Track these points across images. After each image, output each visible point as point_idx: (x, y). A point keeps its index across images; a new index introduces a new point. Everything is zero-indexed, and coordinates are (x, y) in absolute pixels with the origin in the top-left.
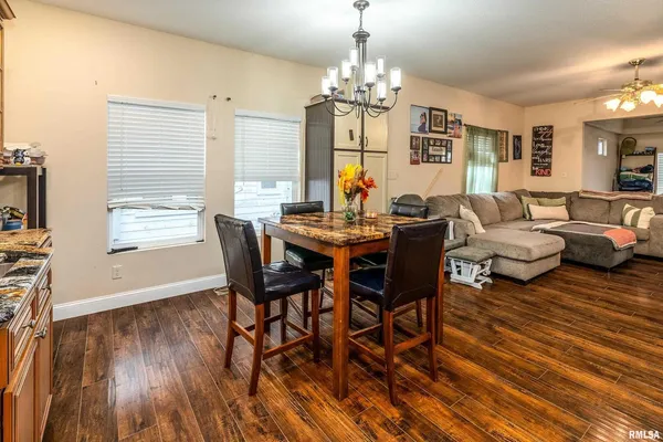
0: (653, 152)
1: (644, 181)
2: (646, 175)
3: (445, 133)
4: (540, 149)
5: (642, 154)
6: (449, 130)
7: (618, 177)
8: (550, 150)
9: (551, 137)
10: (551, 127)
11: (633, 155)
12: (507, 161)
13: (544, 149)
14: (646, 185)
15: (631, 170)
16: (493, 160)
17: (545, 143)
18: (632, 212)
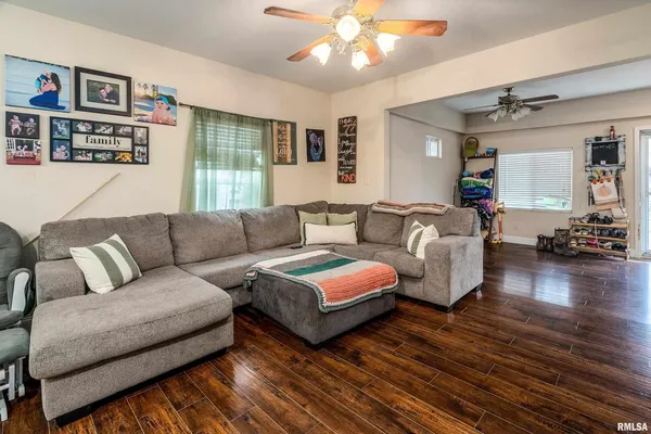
0: (493, 154)
1: (483, 187)
2: (485, 181)
3: (128, 114)
4: (345, 148)
5: (483, 157)
6: (136, 111)
7: (460, 183)
8: (354, 149)
9: (355, 131)
10: (354, 118)
11: (474, 157)
12: (294, 162)
13: (349, 147)
14: (485, 192)
15: (472, 176)
16: (259, 160)
17: (349, 139)
18: (417, 231)
